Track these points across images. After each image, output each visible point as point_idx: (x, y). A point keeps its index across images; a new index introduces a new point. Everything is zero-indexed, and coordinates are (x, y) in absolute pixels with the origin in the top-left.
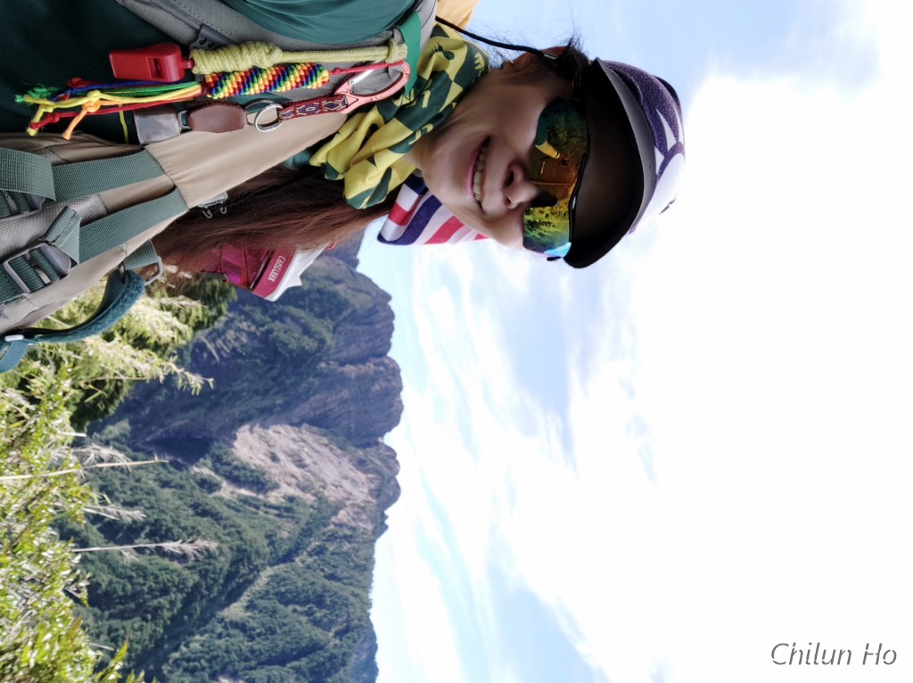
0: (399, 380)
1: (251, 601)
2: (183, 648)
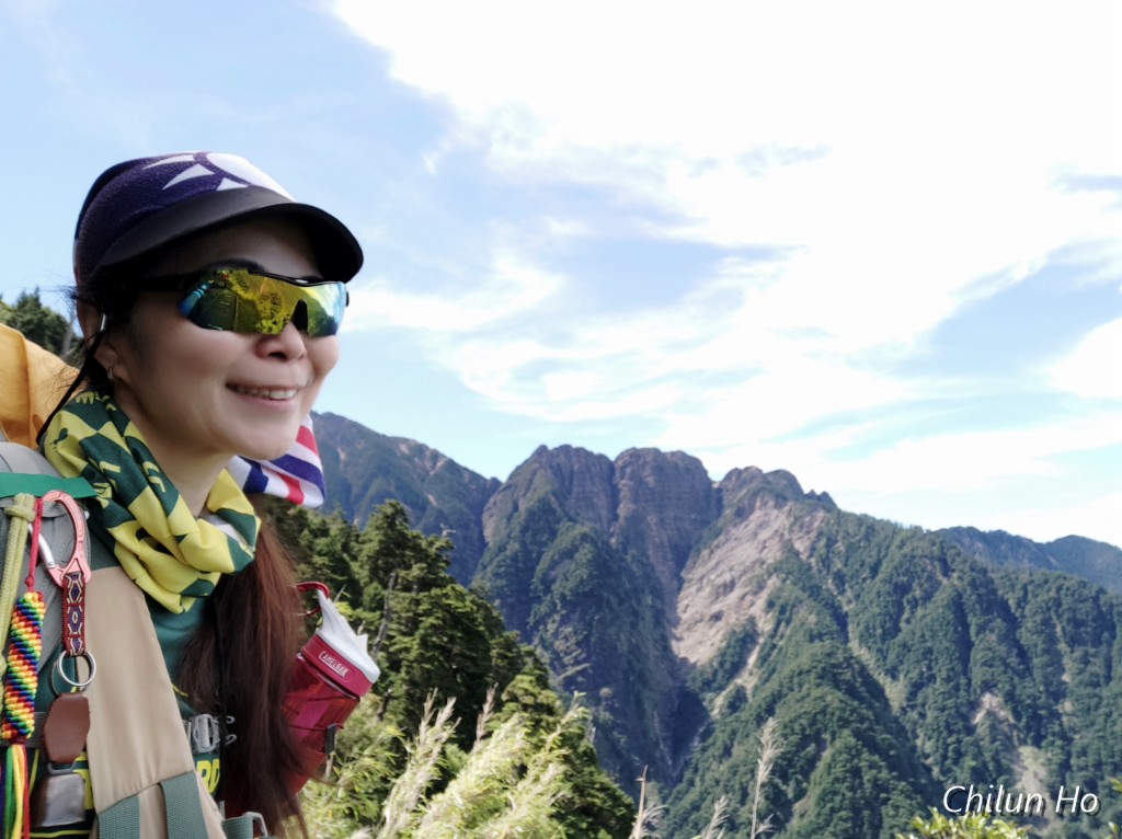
0: (646, 451)
1: (887, 672)
2: (930, 761)
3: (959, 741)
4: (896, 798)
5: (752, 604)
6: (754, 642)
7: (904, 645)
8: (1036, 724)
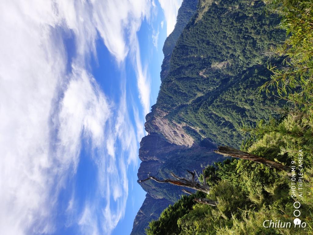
1: (195, 96)
2: (215, 88)
3: (211, 81)
4: (223, 97)
5: (179, 127)
6: (189, 127)
7: (189, 92)
8: (206, 64)
